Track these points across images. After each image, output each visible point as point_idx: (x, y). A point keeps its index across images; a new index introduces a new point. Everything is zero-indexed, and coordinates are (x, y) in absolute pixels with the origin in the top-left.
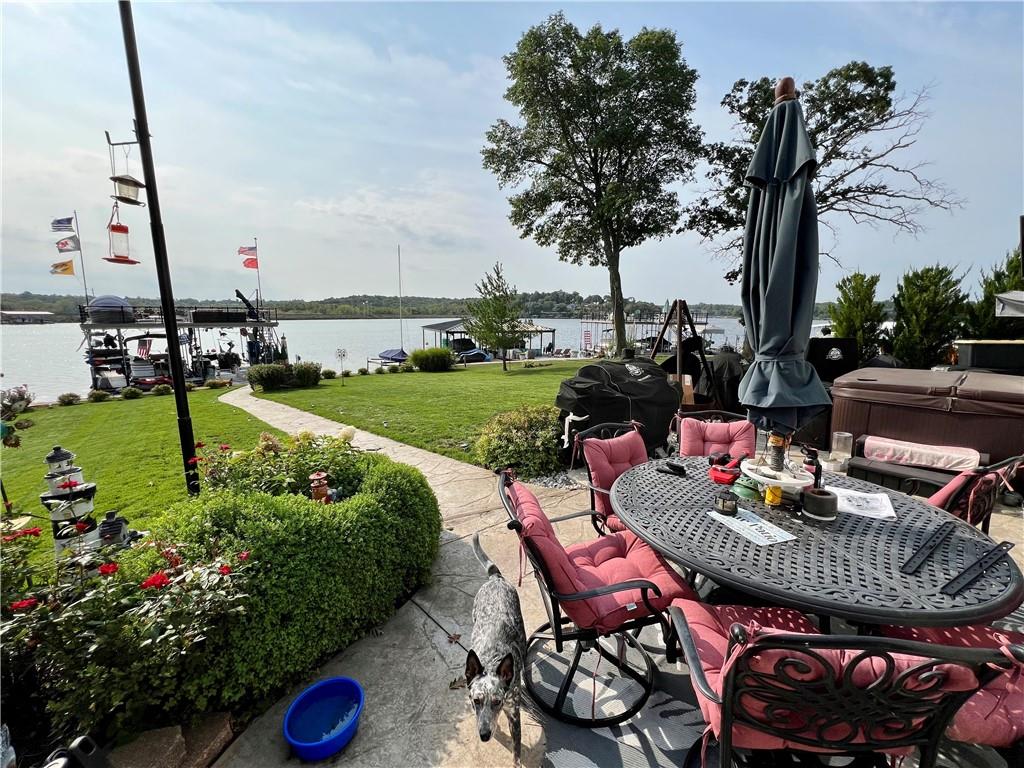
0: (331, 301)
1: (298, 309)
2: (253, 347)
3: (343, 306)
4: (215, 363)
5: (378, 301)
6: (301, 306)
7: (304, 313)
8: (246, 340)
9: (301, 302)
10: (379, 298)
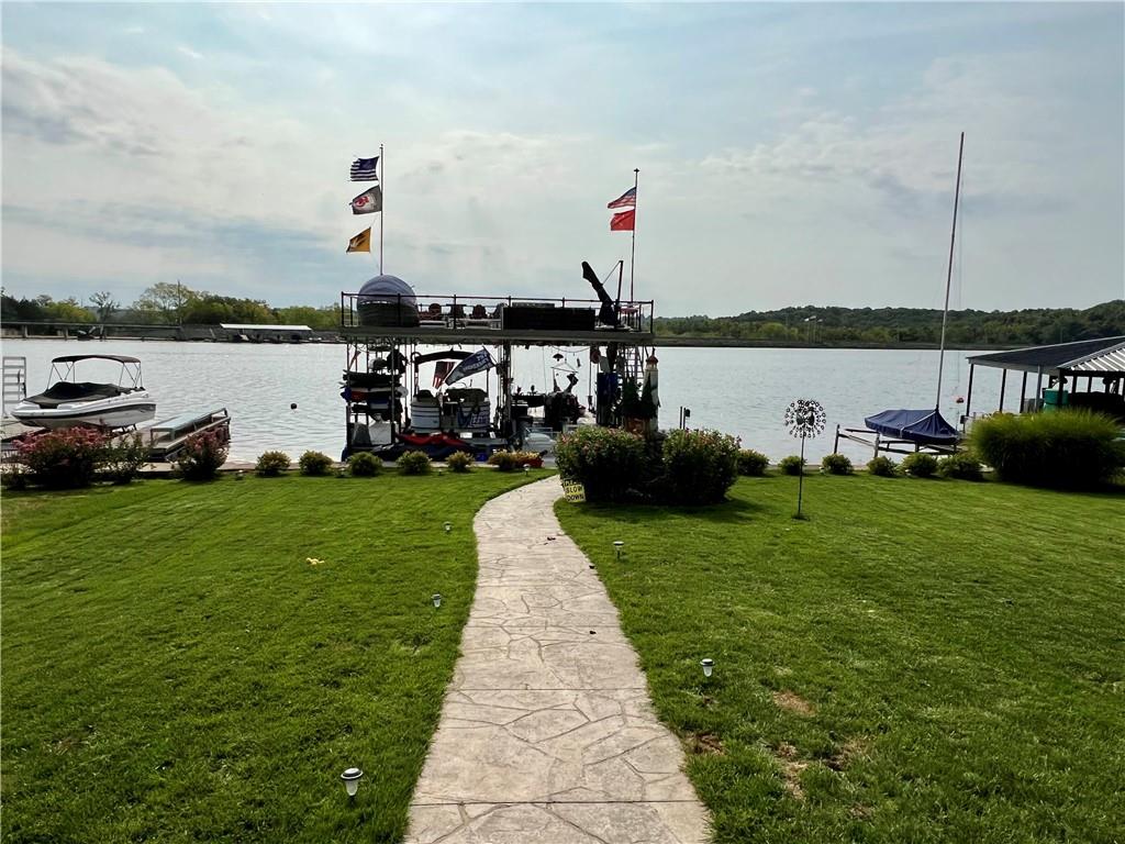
0: (752, 317)
1: (698, 330)
2: (605, 383)
3: (769, 324)
4: (538, 412)
5: (834, 315)
6: (702, 325)
7: (706, 336)
8: (596, 369)
9: (704, 320)
10: (836, 311)
